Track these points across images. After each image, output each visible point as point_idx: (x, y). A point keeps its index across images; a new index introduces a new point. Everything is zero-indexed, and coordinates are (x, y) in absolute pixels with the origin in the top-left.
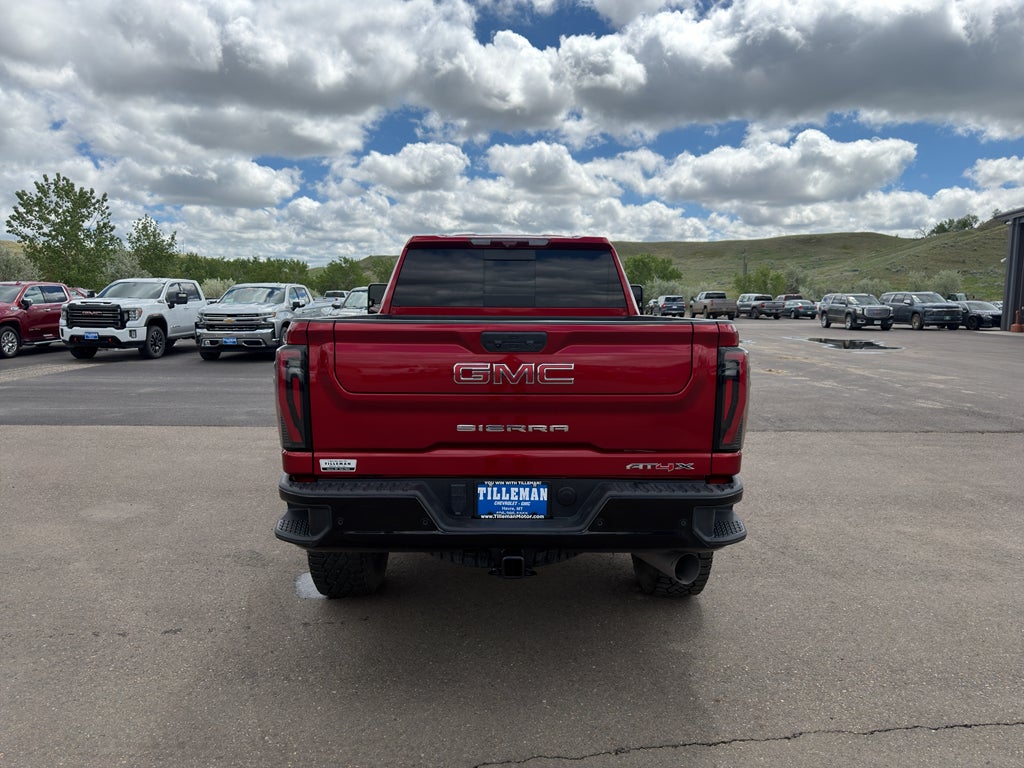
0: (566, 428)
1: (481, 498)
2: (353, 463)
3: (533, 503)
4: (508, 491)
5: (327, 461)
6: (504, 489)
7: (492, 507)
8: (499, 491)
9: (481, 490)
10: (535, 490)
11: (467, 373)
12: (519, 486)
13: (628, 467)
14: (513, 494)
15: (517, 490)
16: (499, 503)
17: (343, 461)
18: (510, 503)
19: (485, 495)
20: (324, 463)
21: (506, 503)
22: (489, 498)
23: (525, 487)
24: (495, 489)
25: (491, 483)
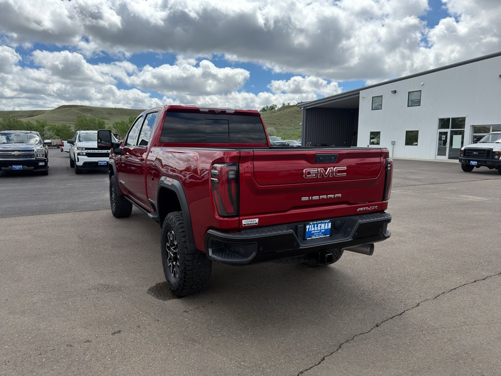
0: (340, 195)
1: (307, 230)
2: (257, 220)
3: (325, 230)
4: (317, 226)
5: (245, 221)
6: (316, 225)
7: (311, 234)
8: (314, 227)
9: (308, 227)
10: (327, 224)
11: (309, 173)
12: (321, 223)
13: (358, 210)
14: (319, 227)
15: (320, 225)
16: (313, 232)
17: (253, 220)
18: (317, 231)
19: (309, 229)
20: (244, 222)
21: (316, 232)
22: (310, 230)
23: (323, 223)
24: (313, 226)
25: (311, 223)
